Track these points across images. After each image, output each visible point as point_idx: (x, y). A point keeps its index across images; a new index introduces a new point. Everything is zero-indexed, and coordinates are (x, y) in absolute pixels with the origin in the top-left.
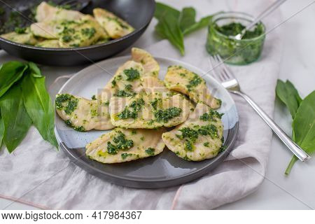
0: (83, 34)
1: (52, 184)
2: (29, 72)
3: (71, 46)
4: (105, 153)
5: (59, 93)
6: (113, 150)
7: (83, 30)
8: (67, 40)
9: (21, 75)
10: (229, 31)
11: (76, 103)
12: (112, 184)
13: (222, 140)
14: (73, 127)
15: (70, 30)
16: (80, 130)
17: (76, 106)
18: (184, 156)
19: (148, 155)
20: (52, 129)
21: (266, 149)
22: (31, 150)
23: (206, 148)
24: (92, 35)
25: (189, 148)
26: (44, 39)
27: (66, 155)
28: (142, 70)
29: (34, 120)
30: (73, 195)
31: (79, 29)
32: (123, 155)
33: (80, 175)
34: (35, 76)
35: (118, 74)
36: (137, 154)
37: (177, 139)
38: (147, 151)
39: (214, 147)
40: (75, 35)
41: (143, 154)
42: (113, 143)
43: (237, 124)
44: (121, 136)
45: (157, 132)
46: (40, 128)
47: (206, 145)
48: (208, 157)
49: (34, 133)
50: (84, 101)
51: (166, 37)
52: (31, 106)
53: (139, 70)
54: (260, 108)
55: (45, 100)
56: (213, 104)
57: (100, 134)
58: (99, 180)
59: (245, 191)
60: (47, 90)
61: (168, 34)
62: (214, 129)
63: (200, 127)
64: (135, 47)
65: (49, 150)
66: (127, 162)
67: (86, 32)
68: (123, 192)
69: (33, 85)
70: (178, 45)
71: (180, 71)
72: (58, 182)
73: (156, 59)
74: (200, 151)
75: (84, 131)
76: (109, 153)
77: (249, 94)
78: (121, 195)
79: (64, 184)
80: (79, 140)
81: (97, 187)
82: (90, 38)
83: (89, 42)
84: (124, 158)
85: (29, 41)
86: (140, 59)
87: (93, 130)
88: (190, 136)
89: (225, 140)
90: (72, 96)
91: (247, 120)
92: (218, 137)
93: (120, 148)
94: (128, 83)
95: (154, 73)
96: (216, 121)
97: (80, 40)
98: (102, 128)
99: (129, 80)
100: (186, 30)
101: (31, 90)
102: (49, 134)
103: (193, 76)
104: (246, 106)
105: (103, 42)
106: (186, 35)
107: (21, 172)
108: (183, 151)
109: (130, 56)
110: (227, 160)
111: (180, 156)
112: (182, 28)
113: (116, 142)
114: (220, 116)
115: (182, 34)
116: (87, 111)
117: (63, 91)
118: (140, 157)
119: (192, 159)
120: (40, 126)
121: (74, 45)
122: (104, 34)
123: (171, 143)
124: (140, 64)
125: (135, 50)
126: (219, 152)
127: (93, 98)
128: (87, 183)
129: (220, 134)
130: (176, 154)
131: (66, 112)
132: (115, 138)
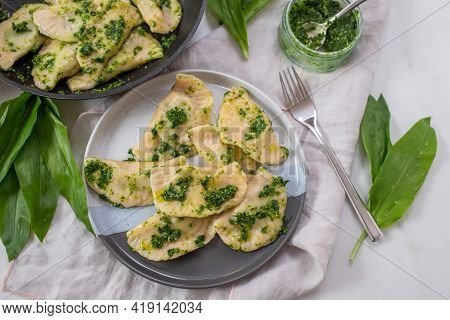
6: (157, 243)
8: (87, 54)
11: (110, 173)
13: (284, 220)
16: (119, 206)
17: (110, 177)
18: (238, 248)
19: (197, 247)
22: (65, 236)
23: (264, 234)
28: (190, 108)
32: (169, 251)
35: (158, 119)
36: (185, 249)
37: (231, 226)
39: (272, 232)
40: (96, 40)
44: (167, 226)
47: (264, 230)
53: (186, 109)
56: (278, 159)
63: (258, 210)
66: (174, 259)
75: (123, 208)
76: (153, 246)
84: (170, 256)
86: (188, 85)
88: (245, 222)
90: (104, 164)
92: (279, 217)
93: (166, 240)
97: (105, 49)
99: (173, 126)
108: (238, 243)
111: (234, 248)
113: (161, 233)
114: (284, 184)
115: (245, 19)
116: (125, 184)
118: (188, 251)
119: (247, 250)
124: (187, 99)
125: (181, 76)
126: (279, 236)
127: (130, 152)
128: (132, 279)
129: (282, 211)
130: (229, 247)
131: (99, 185)
132: (159, 229)
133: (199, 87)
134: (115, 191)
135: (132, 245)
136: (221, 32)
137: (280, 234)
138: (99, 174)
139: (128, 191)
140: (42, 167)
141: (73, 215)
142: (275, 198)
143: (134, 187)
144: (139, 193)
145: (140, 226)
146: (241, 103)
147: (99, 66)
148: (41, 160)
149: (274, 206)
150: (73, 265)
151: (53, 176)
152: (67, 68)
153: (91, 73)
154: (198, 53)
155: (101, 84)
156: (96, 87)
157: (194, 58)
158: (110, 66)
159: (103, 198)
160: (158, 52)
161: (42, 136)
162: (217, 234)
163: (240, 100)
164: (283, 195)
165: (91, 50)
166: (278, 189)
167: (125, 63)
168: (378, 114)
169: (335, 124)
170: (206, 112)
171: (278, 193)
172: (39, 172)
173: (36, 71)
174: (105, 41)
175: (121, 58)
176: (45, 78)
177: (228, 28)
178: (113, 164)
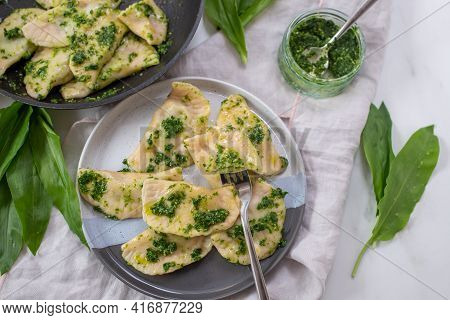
2: (37, 118)
6: (153, 257)
8: (79, 62)
11: (104, 184)
13: (283, 232)
16: (113, 218)
17: (105, 189)
18: (235, 261)
19: (193, 261)
22: (58, 249)
23: (262, 247)
24: (113, 40)
25: (242, 250)
28: (186, 117)
31: (92, 33)
32: (165, 265)
35: (154, 127)
36: (181, 263)
39: (271, 244)
41: (188, 260)
42: (153, 247)
47: (262, 243)
48: (263, 258)
53: (182, 119)
66: (170, 273)
76: (148, 260)
82: (110, 48)
84: (166, 270)
90: (99, 175)
92: (277, 229)
94: (167, 142)
97: (97, 55)
99: (168, 137)
108: (236, 256)
111: (230, 262)
114: (283, 195)
115: (243, 25)
116: (119, 196)
123: (222, 245)
125: (178, 84)
126: (277, 248)
127: (125, 162)
129: (280, 223)
130: (227, 260)
131: (93, 197)
132: (155, 242)
133: (195, 95)
134: (109, 203)
135: (126, 258)
136: (219, 37)
137: (280, 246)
138: (92, 185)
139: (122, 202)
140: (35, 178)
141: (66, 227)
142: (274, 210)
143: (129, 199)
144: (134, 205)
145: (135, 239)
146: (238, 112)
147: (93, 74)
148: (34, 171)
149: (273, 218)
150: (67, 279)
151: (46, 186)
152: (61, 76)
153: (85, 81)
154: (195, 60)
155: (95, 93)
156: (90, 95)
157: (190, 64)
158: (105, 74)
159: (97, 209)
160: (154, 59)
161: (35, 146)
162: (214, 247)
163: (237, 109)
164: (281, 207)
165: (84, 58)
166: (277, 200)
167: (120, 70)
168: (380, 123)
169: (338, 131)
170: (202, 121)
171: (277, 205)
172: (31, 183)
173: (28, 79)
174: (97, 48)
175: (115, 65)
176: (37, 86)
177: (225, 34)
178: (108, 176)
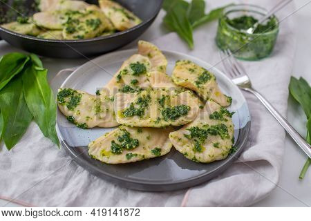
0: (88, 25)
1: (52, 185)
2: (31, 64)
3: (74, 37)
4: (109, 152)
5: (61, 87)
6: (117, 150)
7: (87, 21)
8: (70, 32)
9: (22, 67)
10: (240, 25)
11: (79, 98)
12: (115, 186)
13: (233, 140)
14: (76, 124)
15: (74, 21)
16: (83, 127)
17: (79, 101)
18: (192, 157)
19: (154, 156)
20: (54, 126)
21: (279, 152)
22: (31, 147)
23: (216, 149)
24: (97, 26)
25: (198, 149)
26: (48, 29)
27: (67, 154)
28: (149, 64)
29: (35, 115)
30: (74, 197)
31: (84, 20)
32: (127, 155)
33: (82, 176)
34: (37, 68)
35: (123, 68)
36: (142, 154)
37: (185, 139)
38: (153, 151)
39: (224, 148)
40: (79, 26)
41: (149, 154)
42: (117, 142)
43: (249, 124)
44: (126, 135)
45: (164, 131)
46: (41, 125)
47: (216, 146)
48: (218, 159)
49: (35, 129)
50: (87, 96)
51: (174, 30)
52: (31, 100)
53: (146, 64)
54: (272, 107)
55: (46, 95)
56: (223, 101)
57: (104, 132)
58: (102, 181)
59: (257, 196)
60: (49, 83)
61: (177, 27)
62: (224, 128)
63: (210, 127)
64: (141, 39)
65: (50, 147)
66: (131, 163)
67: (90, 23)
68: (127, 194)
69: (35, 79)
70: (187, 39)
71: (189, 66)
72: (59, 183)
73: (164, 53)
74: (209, 152)
75: (87, 128)
76: (113, 152)
77: (261, 91)
78: (125, 197)
79: (64, 185)
80: (82, 138)
81: (100, 189)
82: (95, 30)
83: (94, 33)
84: (128, 159)
85: (31, 31)
86: (147, 52)
87: (97, 127)
88: (199, 136)
89: (236, 140)
90: (75, 91)
91: (258, 119)
92: (228, 137)
93: (124, 147)
94: (134, 78)
95: (161, 68)
96: (226, 120)
97: (85, 31)
98: (106, 126)
99: (135, 74)
100: (196, 23)
101: (32, 83)
102: (50, 130)
103: (203, 71)
104: (258, 104)
105: (109, 34)
106: (196, 27)
107: (20, 171)
108: (192, 152)
109: (137, 50)
110: (238, 161)
111: (187, 157)
112: (191, 21)
113: (120, 141)
114: (230, 115)
115: (191, 27)
116: (91, 107)
117: (65, 85)
118: (146, 158)
119: (201, 160)
120: (41, 122)
121: (78, 37)
122: (110, 25)
123: (179, 143)
124: (147, 58)
125: (142, 42)
126: (230, 153)
128: (89, 184)
129: (230, 134)
130: (184, 155)
131: (68, 107)
132: (119, 137)
133: (156, 52)
135: (92, 153)
138: (69, 98)
139: (93, 112)
142: (223, 122)
144: (103, 115)
164: (230, 122)
166: (226, 116)
177: (178, 33)
